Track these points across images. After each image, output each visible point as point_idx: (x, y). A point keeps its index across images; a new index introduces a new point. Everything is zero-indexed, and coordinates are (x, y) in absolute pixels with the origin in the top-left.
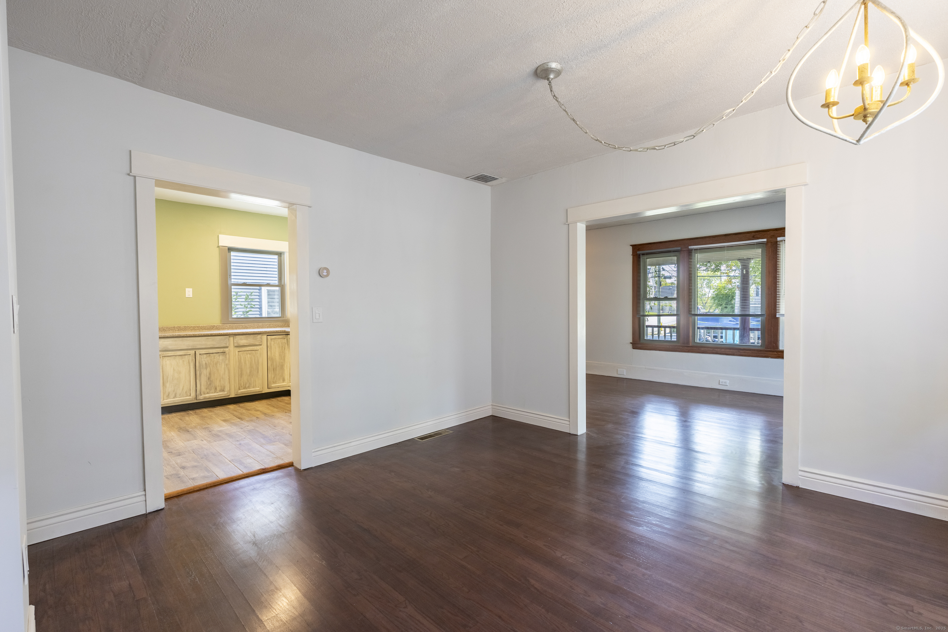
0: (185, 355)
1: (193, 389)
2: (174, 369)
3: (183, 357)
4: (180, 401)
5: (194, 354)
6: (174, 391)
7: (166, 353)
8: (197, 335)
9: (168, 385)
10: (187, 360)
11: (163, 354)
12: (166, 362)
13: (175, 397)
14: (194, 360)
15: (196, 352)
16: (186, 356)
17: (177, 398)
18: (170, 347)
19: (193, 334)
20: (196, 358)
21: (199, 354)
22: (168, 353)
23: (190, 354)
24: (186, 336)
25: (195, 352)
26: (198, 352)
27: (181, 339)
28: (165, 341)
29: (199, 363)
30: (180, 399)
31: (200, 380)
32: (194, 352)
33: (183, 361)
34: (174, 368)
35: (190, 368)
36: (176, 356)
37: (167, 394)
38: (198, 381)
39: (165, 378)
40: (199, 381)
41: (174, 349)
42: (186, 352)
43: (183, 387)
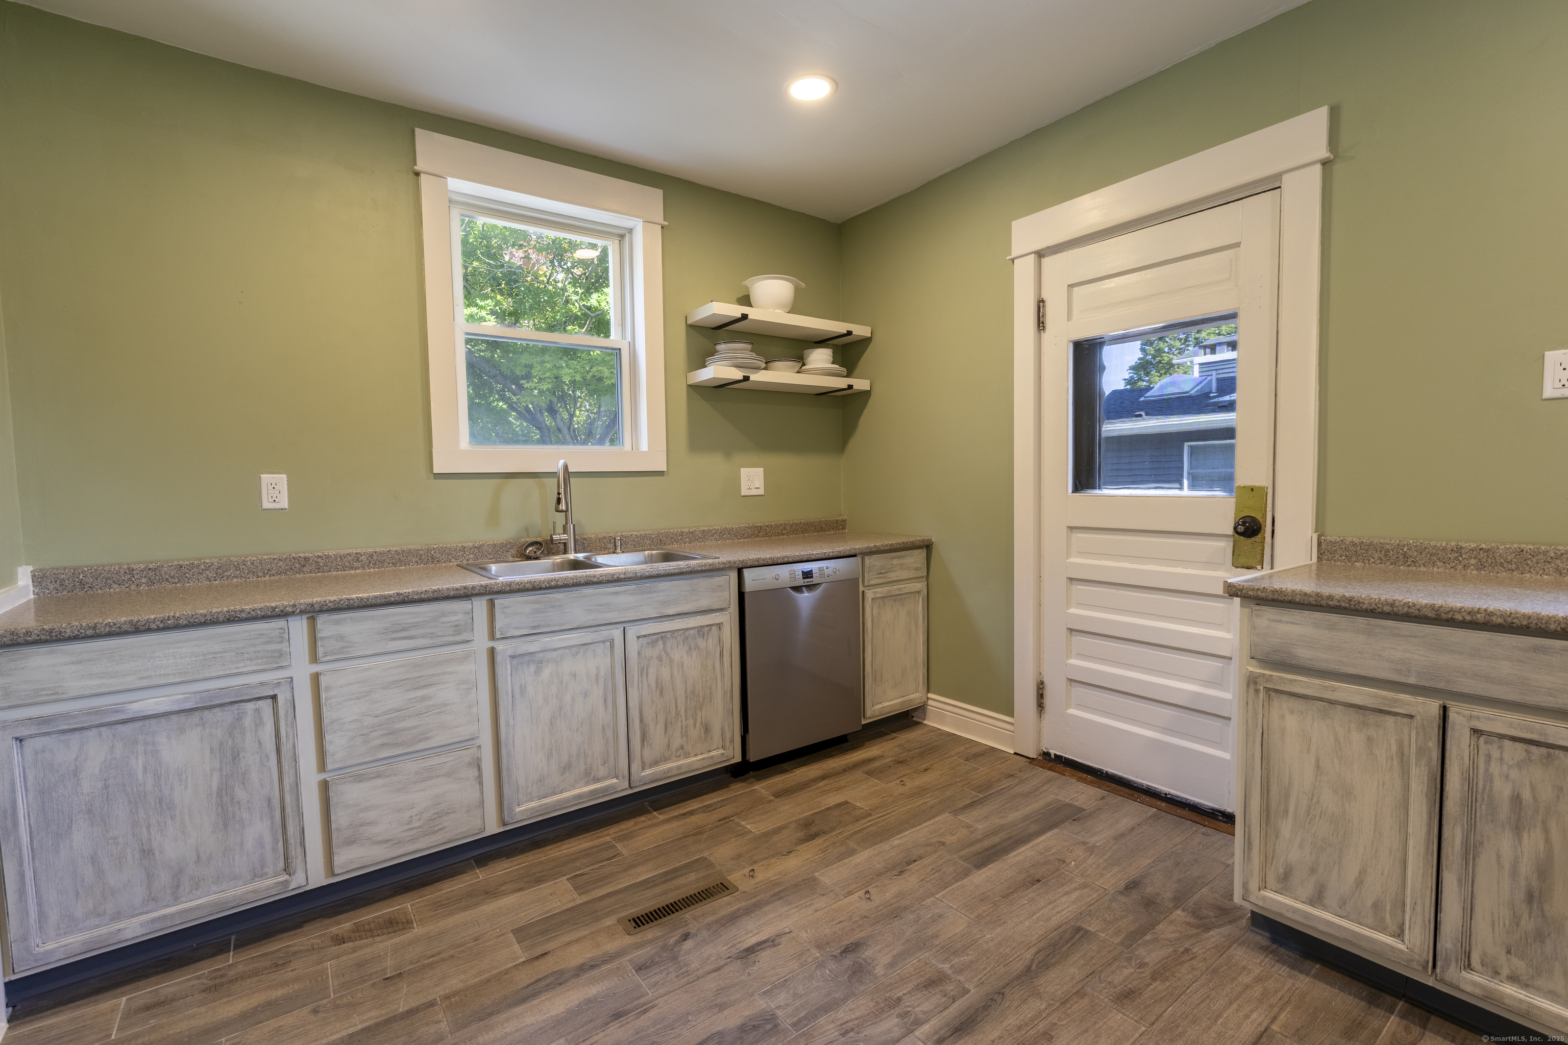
0: (1381, 711)
1: (1419, 909)
2: (1318, 766)
3: (1372, 718)
4: (1337, 934)
5: (1436, 722)
6: (1313, 870)
7: (1281, 678)
8: (1459, 617)
9: (1286, 828)
10: (1393, 742)
11: (1269, 679)
12: (1282, 717)
13: (1317, 899)
14: (1435, 754)
15: (1452, 716)
16: (1390, 720)
17: (1325, 908)
18: (1304, 654)
19: (1432, 607)
20: (1448, 746)
21: (1467, 732)
22: (1291, 681)
23: (1411, 717)
24: (1387, 609)
25: (1445, 709)
26: (1459, 716)
27: (1361, 621)
28: (1280, 621)
29: (1470, 781)
30: (1340, 927)
31: (1469, 881)
32: (1433, 707)
33: (1370, 739)
34: (1318, 761)
35: (1406, 788)
36: (1332, 702)
37: (1281, 870)
38: (1450, 880)
39: (1274, 789)
40: (1460, 881)
41: (1323, 666)
42: (1384, 698)
43: (1363, 872)
